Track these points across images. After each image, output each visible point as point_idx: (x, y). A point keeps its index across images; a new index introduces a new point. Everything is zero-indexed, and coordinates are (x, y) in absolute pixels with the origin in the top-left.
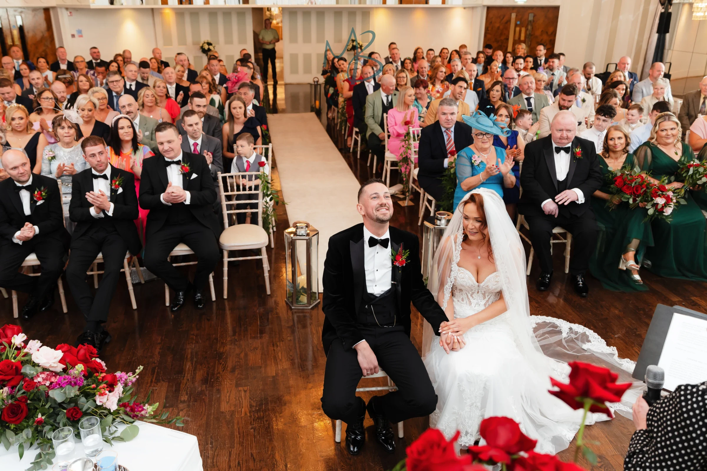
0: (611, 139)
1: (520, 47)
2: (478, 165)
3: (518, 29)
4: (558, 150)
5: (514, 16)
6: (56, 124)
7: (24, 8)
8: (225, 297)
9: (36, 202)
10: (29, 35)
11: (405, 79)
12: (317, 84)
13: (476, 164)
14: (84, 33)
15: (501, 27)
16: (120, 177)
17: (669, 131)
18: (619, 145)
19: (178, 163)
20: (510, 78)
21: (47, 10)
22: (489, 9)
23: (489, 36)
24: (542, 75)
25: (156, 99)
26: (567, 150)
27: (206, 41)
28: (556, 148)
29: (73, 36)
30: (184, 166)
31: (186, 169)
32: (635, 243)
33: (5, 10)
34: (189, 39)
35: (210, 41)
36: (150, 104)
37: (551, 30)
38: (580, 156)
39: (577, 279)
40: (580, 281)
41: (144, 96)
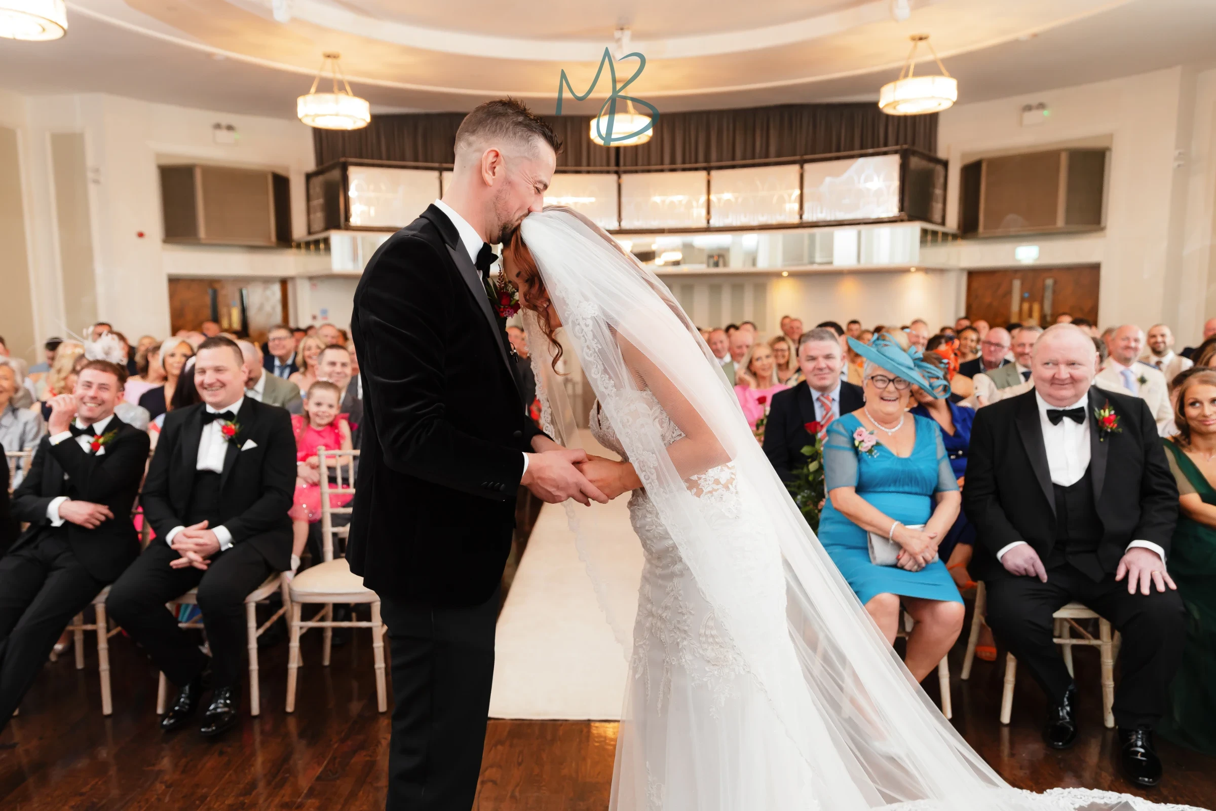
0: (1193, 404)
2: (870, 451)
4: (1055, 417)
13: (864, 447)
15: (995, 301)
18: (1214, 417)
19: (227, 417)
21: (284, 283)
22: (973, 275)
26: (1077, 416)
28: (1048, 411)
29: (314, 317)
37: (1089, 304)
38: (1114, 425)
39: (1130, 738)
40: (1137, 746)
41: (304, 349)
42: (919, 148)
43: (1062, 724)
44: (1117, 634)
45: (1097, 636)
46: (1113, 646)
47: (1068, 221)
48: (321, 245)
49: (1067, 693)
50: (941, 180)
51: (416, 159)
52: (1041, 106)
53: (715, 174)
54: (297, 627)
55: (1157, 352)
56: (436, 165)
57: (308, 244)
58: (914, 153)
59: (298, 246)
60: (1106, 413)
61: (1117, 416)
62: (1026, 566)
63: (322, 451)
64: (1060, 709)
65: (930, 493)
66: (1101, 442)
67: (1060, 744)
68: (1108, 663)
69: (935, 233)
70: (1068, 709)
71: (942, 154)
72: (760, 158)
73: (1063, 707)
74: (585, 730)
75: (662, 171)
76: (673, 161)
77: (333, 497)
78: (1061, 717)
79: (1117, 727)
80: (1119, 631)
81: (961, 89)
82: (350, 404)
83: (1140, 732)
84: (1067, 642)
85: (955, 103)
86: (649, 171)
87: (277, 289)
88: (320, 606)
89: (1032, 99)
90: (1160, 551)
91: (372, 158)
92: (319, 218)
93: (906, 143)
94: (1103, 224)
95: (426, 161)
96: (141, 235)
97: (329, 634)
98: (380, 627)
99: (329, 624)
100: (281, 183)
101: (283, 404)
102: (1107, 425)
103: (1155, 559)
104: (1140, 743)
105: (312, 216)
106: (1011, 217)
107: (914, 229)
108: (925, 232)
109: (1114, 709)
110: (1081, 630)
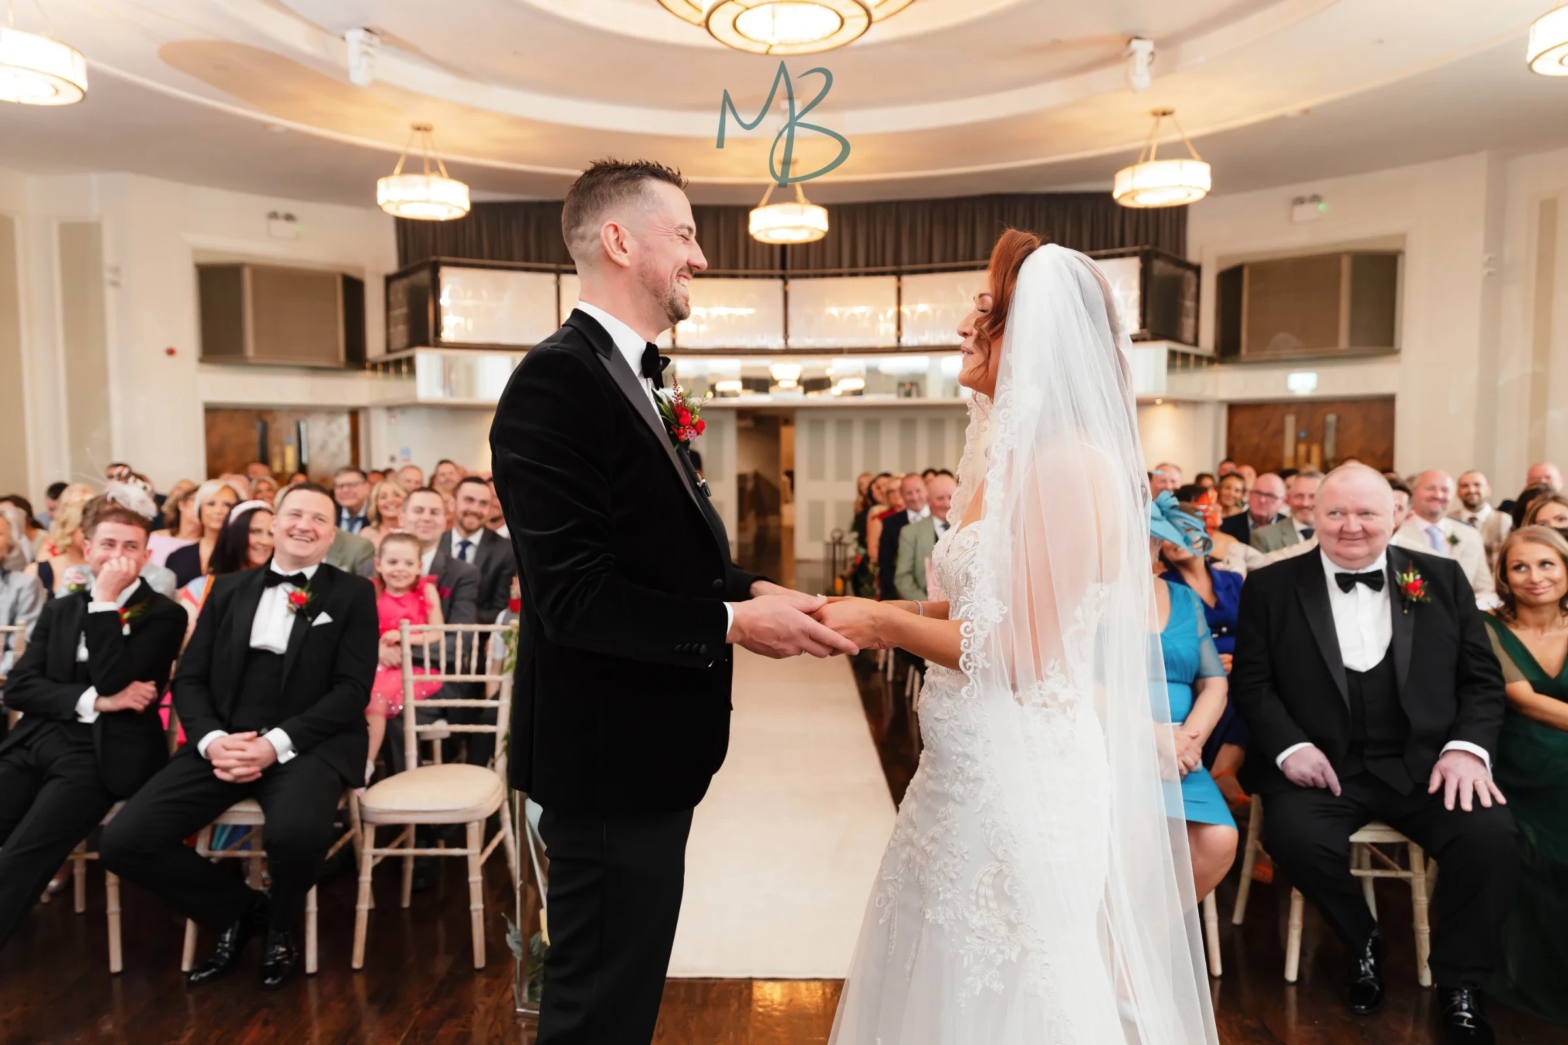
0: (1517, 568)
3: (1303, 448)
12: (840, 544)
15: (1263, 445)
18: (1546, 584)
19: (296, 581)
21: (354, 414)
22: (1234, 408)
28: (1337, 575)
29: (392, 459)
38: (1420, 593)
39: (1452, 998)
40: (1461, 1010)
41: (378, 498)
42: (1165, 248)
43: (1363, 981)
44: (1432, 862)
45: (1406, 866)
46: (1427, 880)
47: (1354, 340)
48: (402, 366)
49: (1370, 940)
50: (1193, 289)
51: (527, 259)
52: (1316, 199)
53: (906, 279)
54: (370, 856)
55: (1470, 505)
56: (553, 266)
57: (386, 366)
58: (1158, 255)
59: (374, 367)
60: (1411, 578)
61: (1424, 582)
62: (1314, 775)
63: (406, 625)
64: (1361, 961)
65: (1190, 680)
66: (1404, 614)
67: (1363, 1007)
68: (1421, 901)
69: (1185, 356)
70: (1372, 961)
71: (1192, 256)
72: (964, 260)
73: (1365, 959)
74: (745, 992)
75: (840, 275)
76: (854, 264)
77: (419, 685)
78: (1363, 973)
79: (1436, 985)
80: (1435, 858)
81: (1214, 175)
82: (442, 562)
83: (1466, 991)
84: (1368, 874)
85: (1208, 194)
86: (823, 276)
87: (344, 422)
88: (398, 829)
89: (1306, 189)
90: (1484, 754)
91: (471, 257)
92: (401, 332)
93: (1147, 243)
94: (1397, 346)
95: (540, 260)
96: (171, 352)
97: (410, 866)
98: (478, 856)
99: (410, 851)
100: (353, 288)
101: (353, 568)
102: (1412, 593)
103: (1478, 765)
104: (1465, 1006)
105: (392, 330)
106: (1281, 336)
107: (1159, 351)
108: (1173, 354)
109: (1430, 961)
110: (1385, 858)
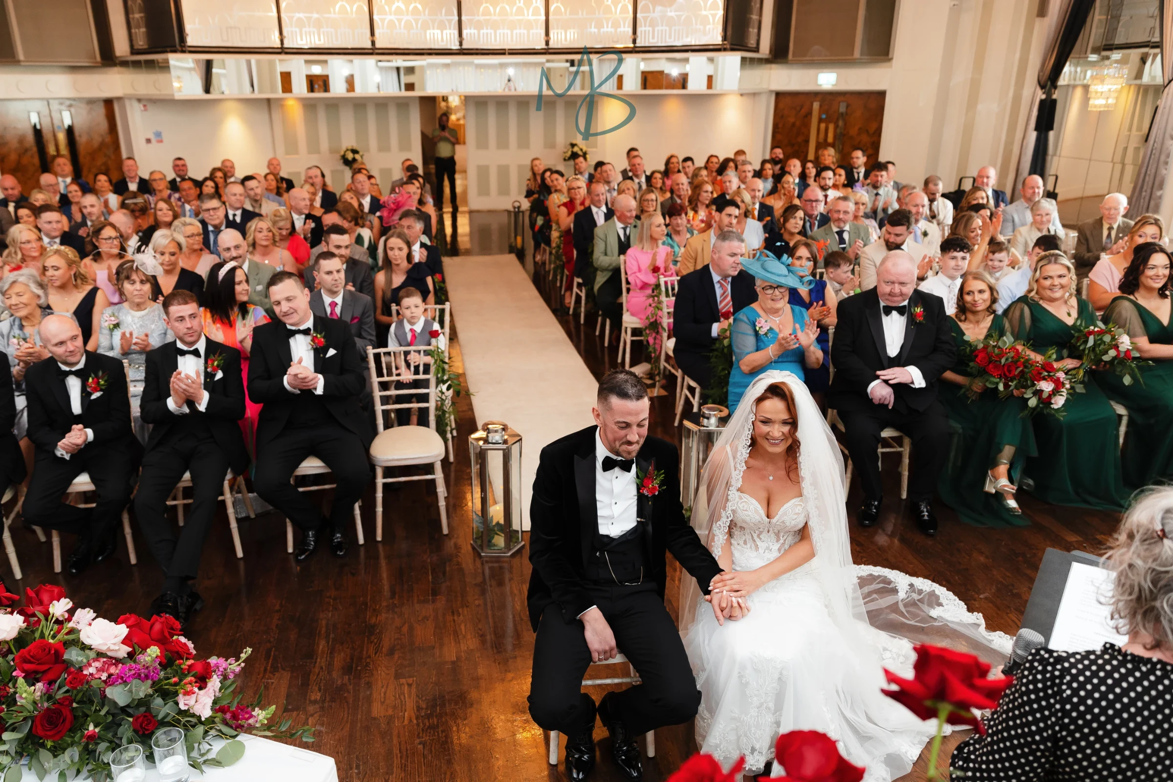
0: (968, 294)
1: (826, 153)
2: (766, 334)
3: (823, 126)
4: (888, 311)
5: (816, 105)
6: (123, 276)
7: (74, 99)
8: (379, 538)
9: (90, 394)
10: (81, 140)
11: (654, 203)
12: (519, 212)
13: (762, 332)
14: (164, 137)
15: (798, 123)
16: (220, 355)
17: (1055, 279)
18: (981, 301)
19: (306, 332)
20: (812, 201)
21: (109, 103)
22: (779, 95)
23: (779, 137)
24: (859, 195)
25: (274, 235)
26: (901, 311)
27: (350, 148)
28: (884, 307)
29: (148, 141)
30: (316, 337)
31: (320, 342)
32: (1008, 451)
33: (46, 103)
34: (324, 145)
35: (356, 147)
36: (265, 243)
37: (874, 126)
38: (921, 319)
39: (920, 507)
40: (924, 512)
41: (255, 230)
47: (863, 51)
48: (155, 67)
50: (758, 5)
57: (137, 64)
59: (124, 64)
67: (868, 522)
69: (751, 60)
87: (101, 111)
94: (890, 56)
105: (133, 30)
106: (816, 47)
107: (735, 58)
108: (743, 59)
